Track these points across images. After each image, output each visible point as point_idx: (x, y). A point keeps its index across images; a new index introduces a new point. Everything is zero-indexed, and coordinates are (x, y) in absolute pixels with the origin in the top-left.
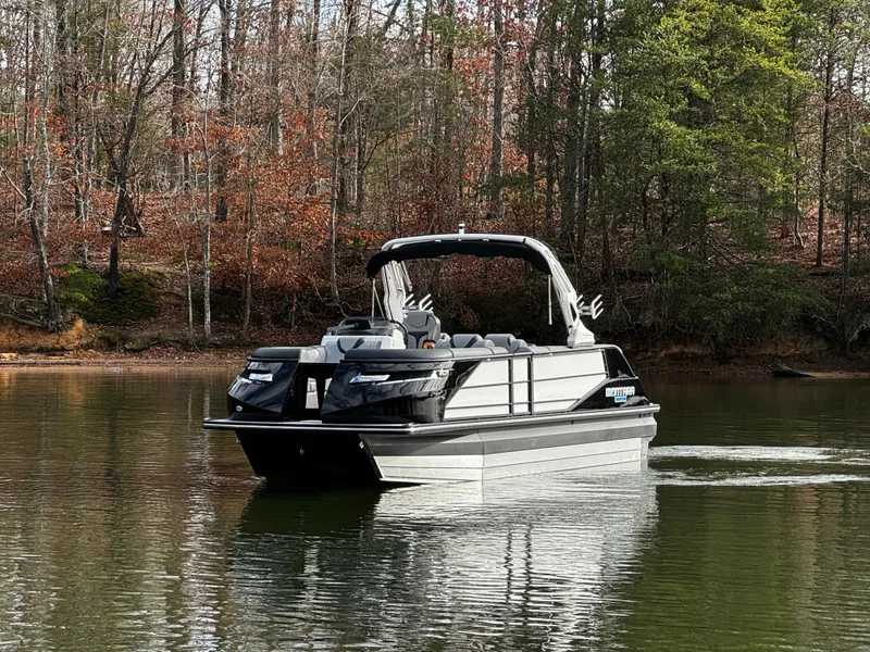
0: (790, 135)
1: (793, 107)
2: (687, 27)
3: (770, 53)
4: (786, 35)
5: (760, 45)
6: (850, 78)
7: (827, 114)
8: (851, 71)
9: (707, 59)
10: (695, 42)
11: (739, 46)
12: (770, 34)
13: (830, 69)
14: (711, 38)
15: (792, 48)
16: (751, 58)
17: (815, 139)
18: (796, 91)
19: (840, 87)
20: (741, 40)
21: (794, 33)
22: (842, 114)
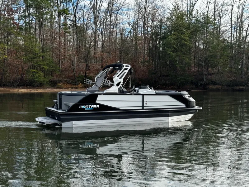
0: (190, 54)
1: (190, 49)
2: (173, 37)
4: (189, 38)
5: (185, 40)
6: (199, 45)
7: (195, 50)
8: (199, 44)
9: (177, 42)
10: (175, 39)
11: (181, 40)
12: (187, 38)
13: (196, 43)
14: (177, 39)
15: (190, 40)
16: (183, 42)
17: (193, 54)
18: (190, 47)
19: (197, 46)
20: (182, 39)
21: (190, 38)
22: (197, 50)
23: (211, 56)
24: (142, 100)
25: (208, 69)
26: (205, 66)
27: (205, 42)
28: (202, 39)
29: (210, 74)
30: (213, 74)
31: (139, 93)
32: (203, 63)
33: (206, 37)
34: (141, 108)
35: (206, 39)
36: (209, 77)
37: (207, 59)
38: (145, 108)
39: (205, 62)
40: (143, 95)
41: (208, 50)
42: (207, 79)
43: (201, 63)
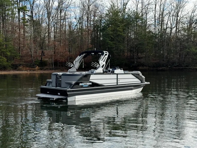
0: (124, 42)
1: (124, 39)
2: (111, 29)
3: (121, 32)
5: (120, 31)
6: (130, 35)
7: (128, 40)
9: (113, 33)
10: (112, 31)
12: (121, 30)
13: (128, 34)
14: (114, 31)
15: (123, 32)
16: (119, 33)
17: (126, 42)
18: (124, 37)
19: (129, 36)
20: (117, 31)
21: (124, 30)
22: (129, 40)
23: (140, 44)
24: (116, 78)
25: (138, 54)
26: (135, 51)
27: (135, 33)
28: (133, 31)
29: (139, 58)
30: (142, 58)
31: (115, 72)
32: (134, 49)
33: (136, 29)
34: (116, 84)
35: (136, 31)
36: (139, 60)
37: (137, 46)
38: (118, 84)
39: (135, 48)
40: (117, 74)
41: (137, 39)
42: (137, 62)
43: (132, 49)
